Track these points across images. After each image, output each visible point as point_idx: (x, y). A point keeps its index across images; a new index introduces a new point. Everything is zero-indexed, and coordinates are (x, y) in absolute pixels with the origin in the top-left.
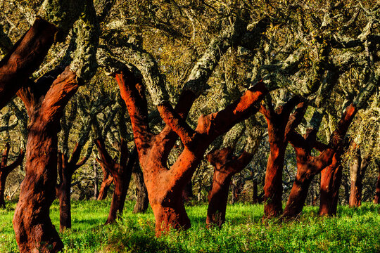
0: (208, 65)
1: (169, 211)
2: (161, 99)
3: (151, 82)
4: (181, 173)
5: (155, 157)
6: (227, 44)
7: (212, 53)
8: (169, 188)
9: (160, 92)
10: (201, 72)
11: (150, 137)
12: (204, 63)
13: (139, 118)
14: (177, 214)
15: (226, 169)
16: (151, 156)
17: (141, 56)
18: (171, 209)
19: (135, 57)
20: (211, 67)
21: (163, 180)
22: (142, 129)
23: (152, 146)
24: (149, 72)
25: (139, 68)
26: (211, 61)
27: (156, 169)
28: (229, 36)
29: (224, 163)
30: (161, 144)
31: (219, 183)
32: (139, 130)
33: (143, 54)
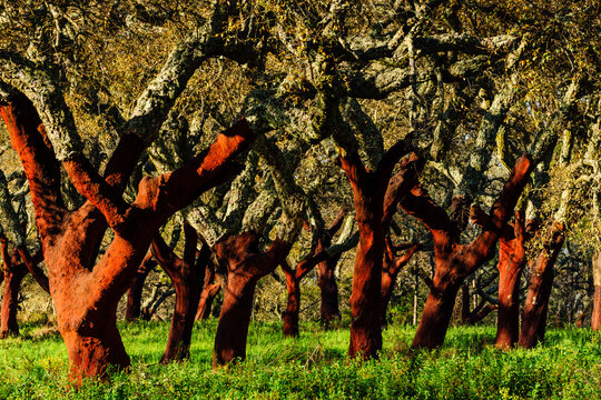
0: (166, 90)
1: (92, 343)
2: (69, 150)
3: (51, 120)
4: (110, 277)
5: (69, 250)
6: (200, 54)
7: (174, 69)
8: (91, 303)
9: (67, 137)
10: (153, 103)
11: (62, 215)
12: (159, 87)
13: (42, 184)
14: (105, 348)
15: (246, 269)
16: (63, 249)
17: (32, 74)
18: (96, 340)
19: (22, 77)
20: (171, 94)
21: (80, 290)
22: (48, 202)
23: (65, 230)
24: (46, 102)
25: (29, 95)
26: (171, 83)
27: (71, 271)
28: (202, 40)
29: (243, 259)
30: (80, 228)
31: (233, 294)
32: (44, 204)
33: (35, 73)
